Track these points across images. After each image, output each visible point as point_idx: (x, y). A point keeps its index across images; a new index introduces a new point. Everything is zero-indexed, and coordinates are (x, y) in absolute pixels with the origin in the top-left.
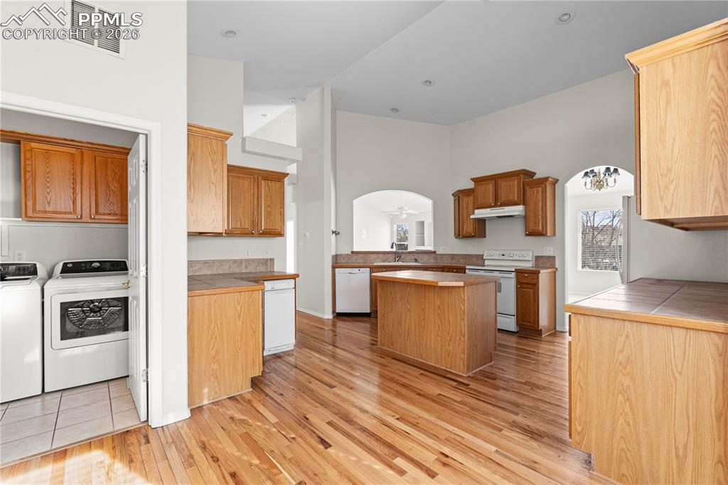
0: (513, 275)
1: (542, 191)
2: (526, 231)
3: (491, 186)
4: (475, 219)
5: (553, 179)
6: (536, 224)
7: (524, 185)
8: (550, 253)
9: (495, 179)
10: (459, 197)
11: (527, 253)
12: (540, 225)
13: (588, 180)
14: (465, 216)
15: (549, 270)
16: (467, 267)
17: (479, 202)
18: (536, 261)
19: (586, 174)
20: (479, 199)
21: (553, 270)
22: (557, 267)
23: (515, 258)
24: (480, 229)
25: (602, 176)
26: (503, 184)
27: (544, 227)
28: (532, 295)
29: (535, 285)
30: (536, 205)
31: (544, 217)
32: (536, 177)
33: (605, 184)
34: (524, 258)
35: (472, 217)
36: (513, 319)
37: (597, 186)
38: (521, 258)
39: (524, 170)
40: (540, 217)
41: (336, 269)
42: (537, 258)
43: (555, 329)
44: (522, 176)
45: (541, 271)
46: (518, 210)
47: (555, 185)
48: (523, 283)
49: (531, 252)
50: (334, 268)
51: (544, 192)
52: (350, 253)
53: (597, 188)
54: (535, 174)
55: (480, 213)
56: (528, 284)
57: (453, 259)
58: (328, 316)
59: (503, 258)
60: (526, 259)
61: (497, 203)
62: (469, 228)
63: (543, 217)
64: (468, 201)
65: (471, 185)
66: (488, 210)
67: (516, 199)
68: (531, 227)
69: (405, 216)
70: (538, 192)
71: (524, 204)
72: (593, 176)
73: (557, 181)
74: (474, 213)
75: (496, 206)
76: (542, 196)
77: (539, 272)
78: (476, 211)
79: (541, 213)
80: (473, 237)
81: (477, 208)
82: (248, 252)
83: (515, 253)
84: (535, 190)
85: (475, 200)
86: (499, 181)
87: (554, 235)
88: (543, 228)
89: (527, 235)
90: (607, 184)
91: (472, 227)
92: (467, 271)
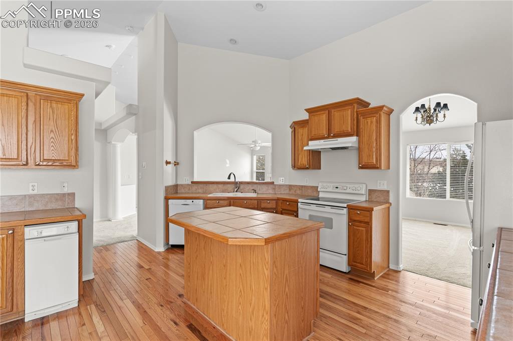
0: (345, 211)
1: (377, 122)
2: (359, 164)
3: (324, 116)
4: (309, 150)
5: (389, 108)
6: (370, 156)
7: (357, 114)
8: (384, 187)
9: (328, 109)
10: (295, 128)
11: (361, 186)
12: (374, 157)
13: (419, 115)
14: (300, 148)
15: (383, 207)
16: (300, 200)
17: (313, 133)
18: (369, 195)
19: (417, 109)
20: (313, 129)
21: (387, 205)
22: (391, 201)
23: (348, 191)
24: (314, 160)
25: (432, 111)
26: (336, 114)
27: (379, 159)
28: (364, 234)
29: (368, 224)
30: (370, 136)
31: (379, 149)
32: (370, 106)
33: (435, 119)
34: (357, 192)
35: (305, 148)
36: (345, 258)
37: (427, 121)
38: (354, 192)
39: (358, 99)
40: (374, 149)
41: (169, 200)
42: (371, 192)
43: (389, 267)
44: (356, 105)
45: (374, 208)
46: (352, 141)
47: (389, 115)
48: (355, 221)
49: (364, 186)
50: (167, 199)
51: (379, 122)
52: (190, 183)
53: (427, 123)
54: (369, 104)
55: (314, 145)
56: (360, 222)
57: (290, 190)
58: (160, 248)
59: (337, 190)
60: (359, 192)
61: (331, 134)
62: (304, 160)
63: (377, 149)
64: (303, 132)
65: (305, 116)
66: (322, 141)
67: (350, 130)
68: (365, 160)
69: (259, 148)
70: (372, 122)
71: (357, 136)
72: (424, 111)
73: (391, 111)
74: (308, 145)
75: (328, 137)
76: (377, 127)
77: (372, 210)
78: (310, 143)
79: (375, 144)
80: (307, 168)
81: (312, 140)
82: (33, 186)
83: (348, 186)
84: (369, 120)
85: (310, 131)
86: (333, 111)
87: (389, 168)
88: (376, 161)
89: (361, 168)
90: (437, 119)
91: (306, 159)
92: (299, 204)
